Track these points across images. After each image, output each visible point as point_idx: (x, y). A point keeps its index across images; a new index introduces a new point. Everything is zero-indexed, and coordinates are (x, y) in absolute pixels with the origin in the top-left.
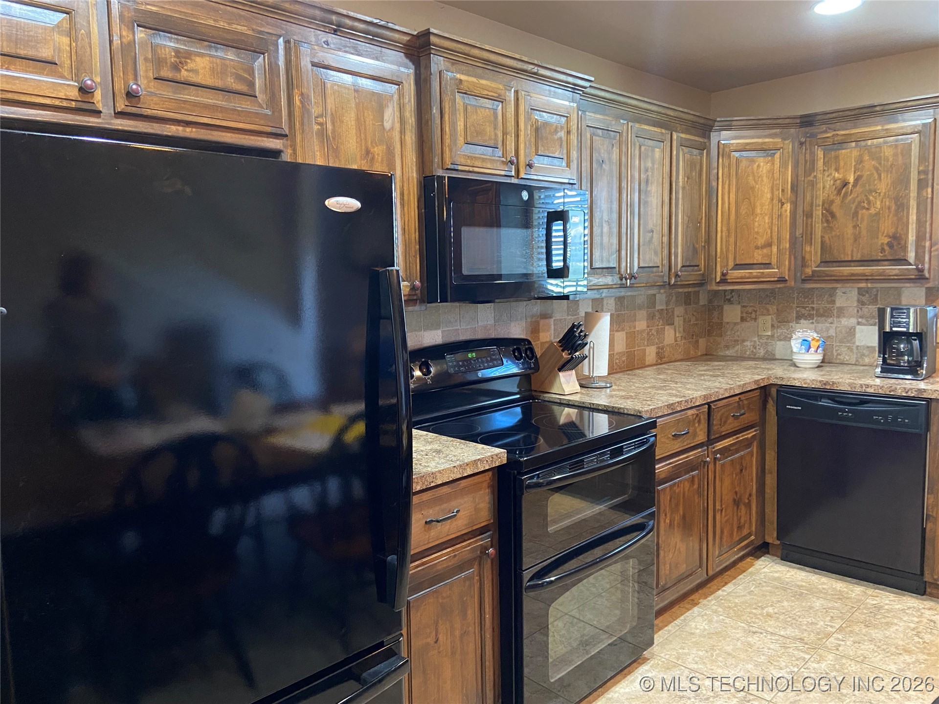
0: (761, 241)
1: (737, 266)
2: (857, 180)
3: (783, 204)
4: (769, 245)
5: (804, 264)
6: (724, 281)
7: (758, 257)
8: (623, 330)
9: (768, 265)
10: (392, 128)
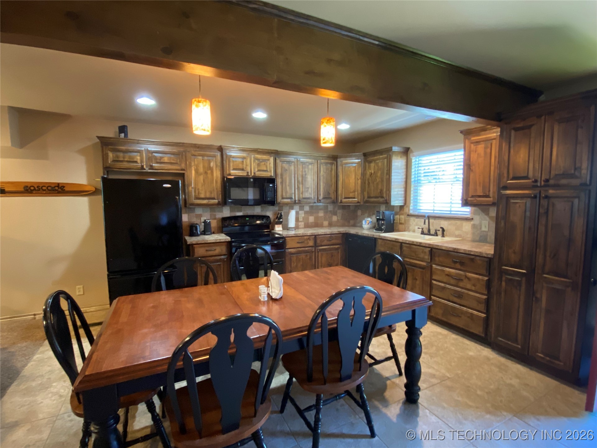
0: (352, 191)
1: (345, 198)
2: (374, 172)
3: (358, 180)
4: (354, 192)
5: (364, 198)
6: (341, 202)
7: (351, 195)
8: (313, 216)
9: (354, 198)
10: (213, 166)
